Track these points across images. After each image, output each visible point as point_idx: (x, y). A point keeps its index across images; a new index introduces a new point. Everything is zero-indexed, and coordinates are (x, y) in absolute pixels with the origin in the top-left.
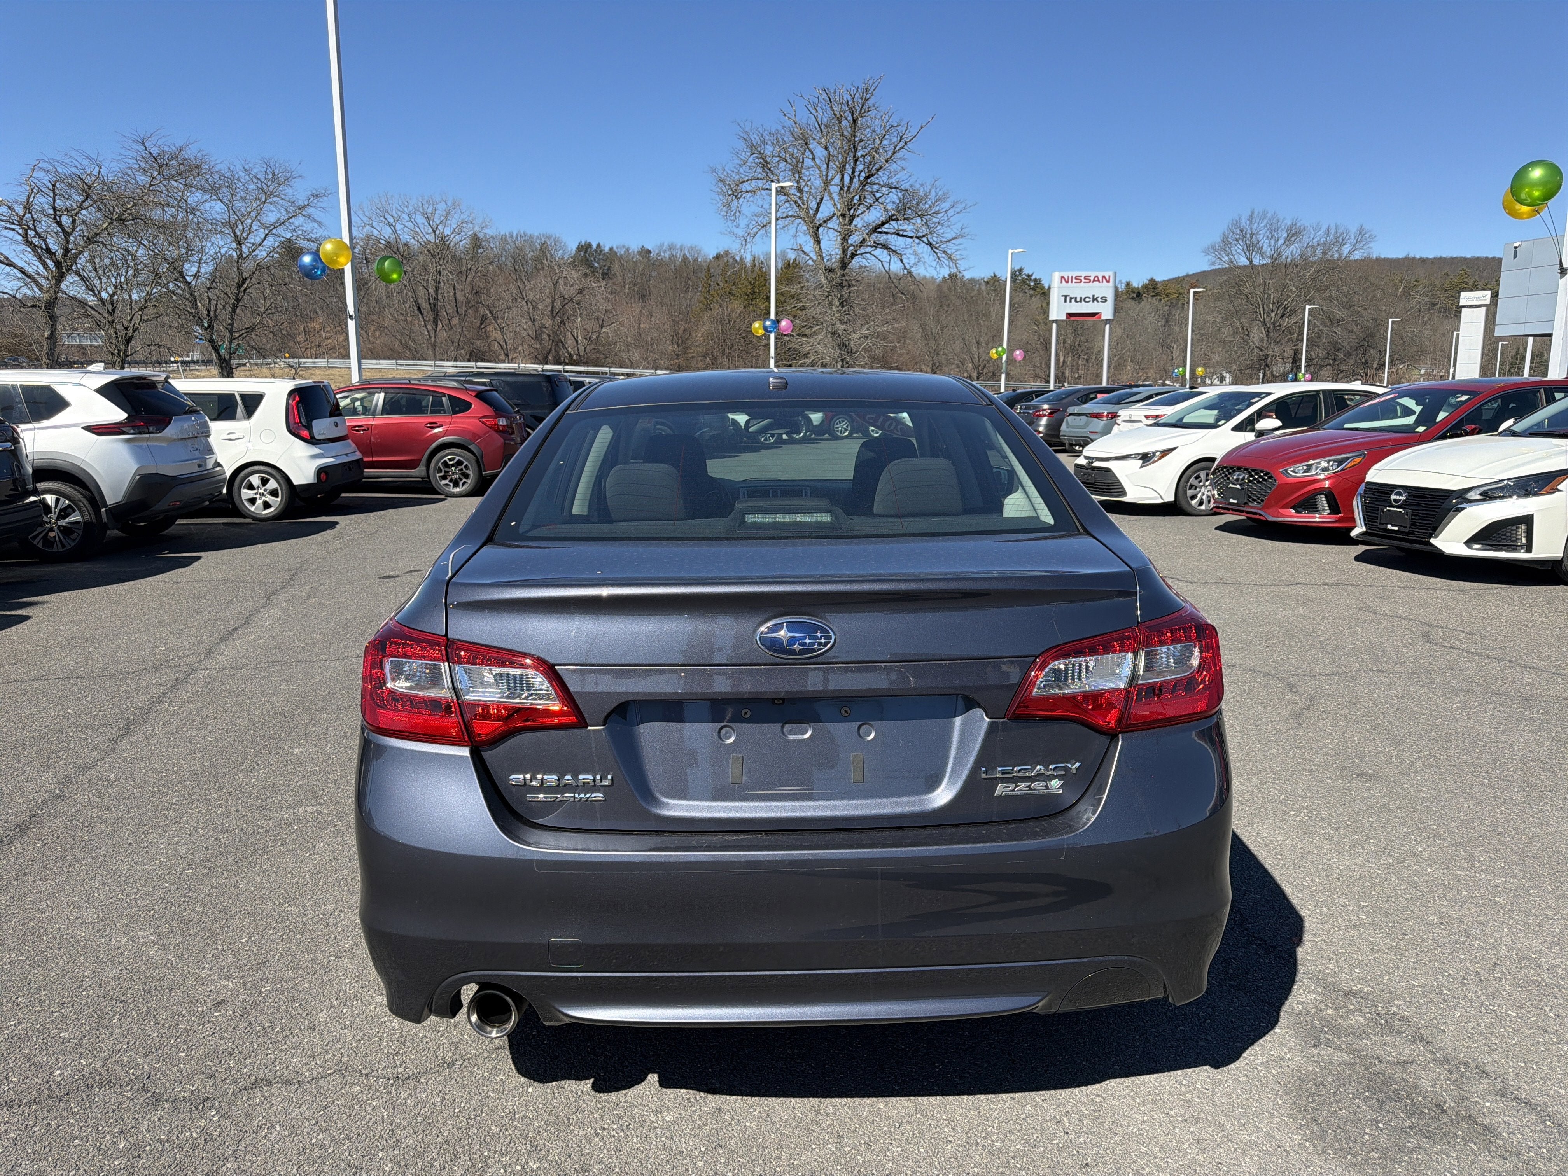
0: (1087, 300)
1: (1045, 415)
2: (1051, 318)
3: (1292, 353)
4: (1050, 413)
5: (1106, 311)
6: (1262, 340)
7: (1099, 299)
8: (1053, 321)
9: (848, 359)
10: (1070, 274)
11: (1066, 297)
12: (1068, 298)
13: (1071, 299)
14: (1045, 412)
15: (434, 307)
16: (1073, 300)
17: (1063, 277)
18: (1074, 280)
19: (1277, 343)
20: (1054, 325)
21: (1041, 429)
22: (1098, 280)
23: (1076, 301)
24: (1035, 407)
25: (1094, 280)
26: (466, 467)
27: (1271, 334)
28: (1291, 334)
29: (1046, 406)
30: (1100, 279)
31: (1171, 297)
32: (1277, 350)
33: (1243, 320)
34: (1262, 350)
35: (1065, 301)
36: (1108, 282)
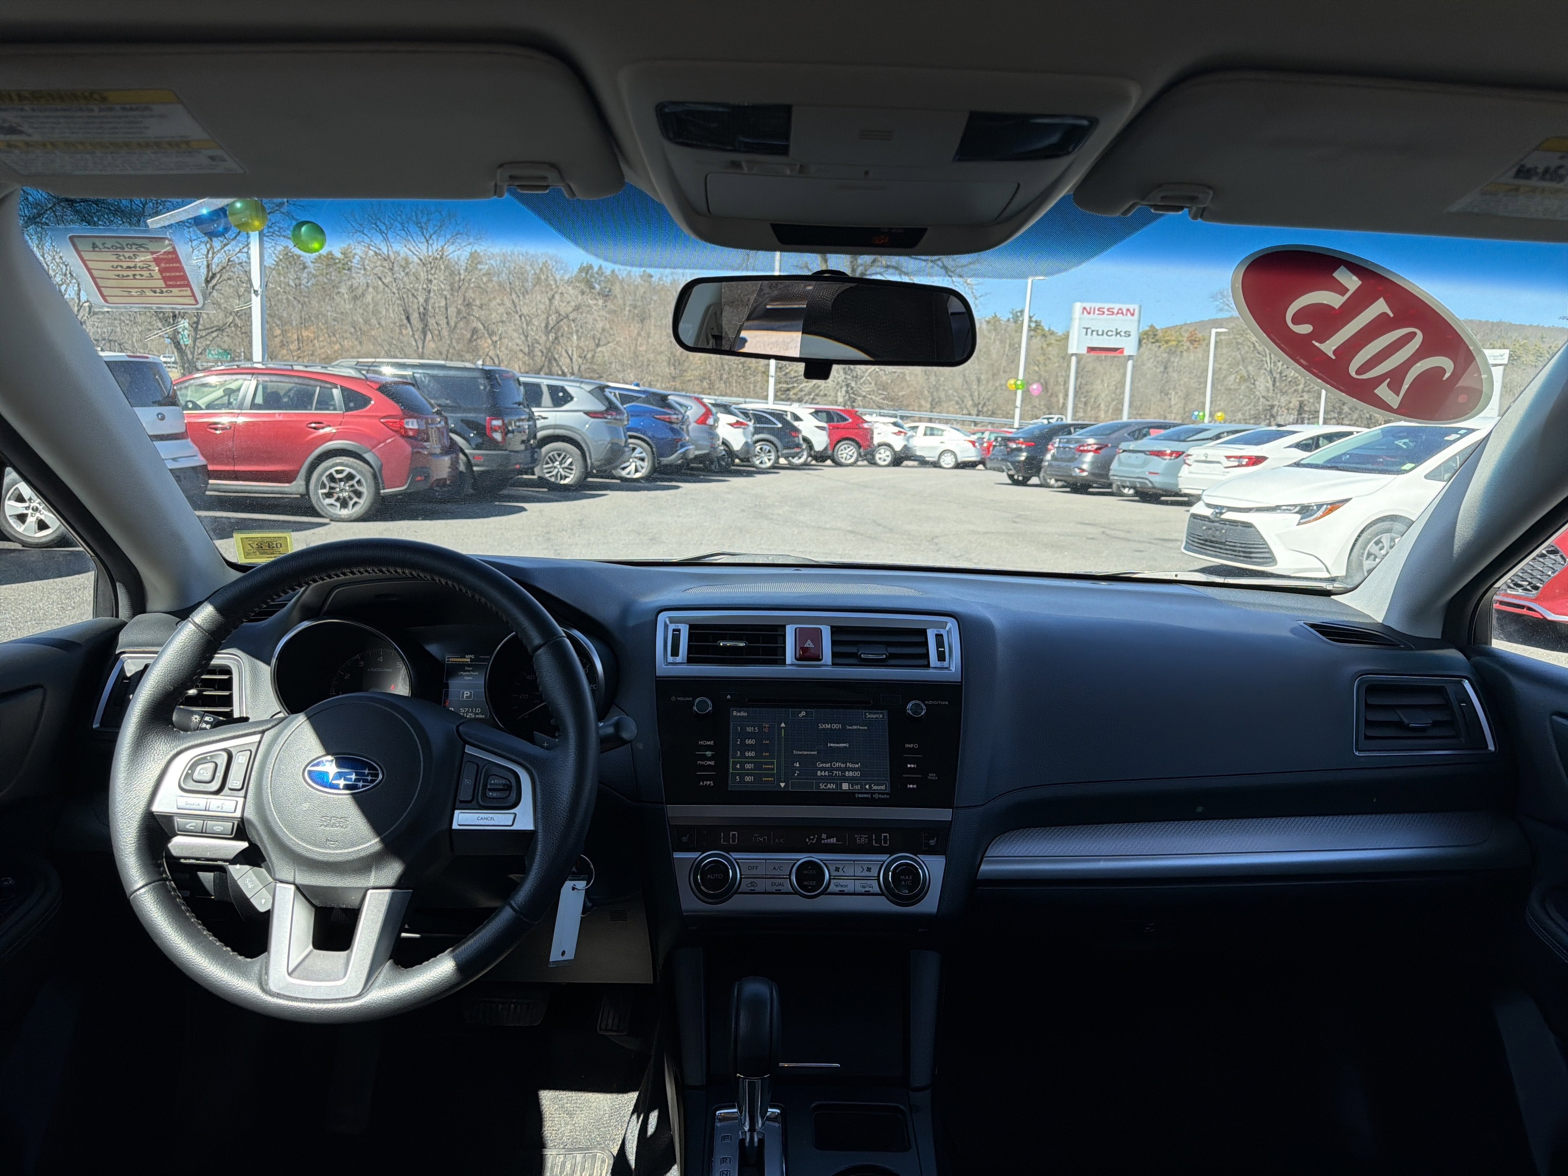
0: (1110, 333)
1: (1090, 451)
2: (1070, 351)
3: (1297, 404)
4: (1097, 449)
5: (1130, 347)
7: (1122, 334)
8: (1072, 355)
10: (1093, 305)
11: (1087, 329)
12: (1089, 331)
13: (1093, 331)
14: (1089, 448)
15: (423, 317)
16: (1095, 333)
17: (1085, 308)
18: (1097, 312)
20: (1074, 359)
21: (1085, 466)
22: (1122, 313)
23: (1098, 334)
24: (1077, 441)
25: (1118, 313)
26: (359, 482)
27: (1278, 384)
28: (1297, 385)
29: (1091, 441)
30: (1125, 312)
32: (1283, 400)
33: (1250, 368)
34: (1267, 400)
35: (1086, 334)
36: (1133, 316)
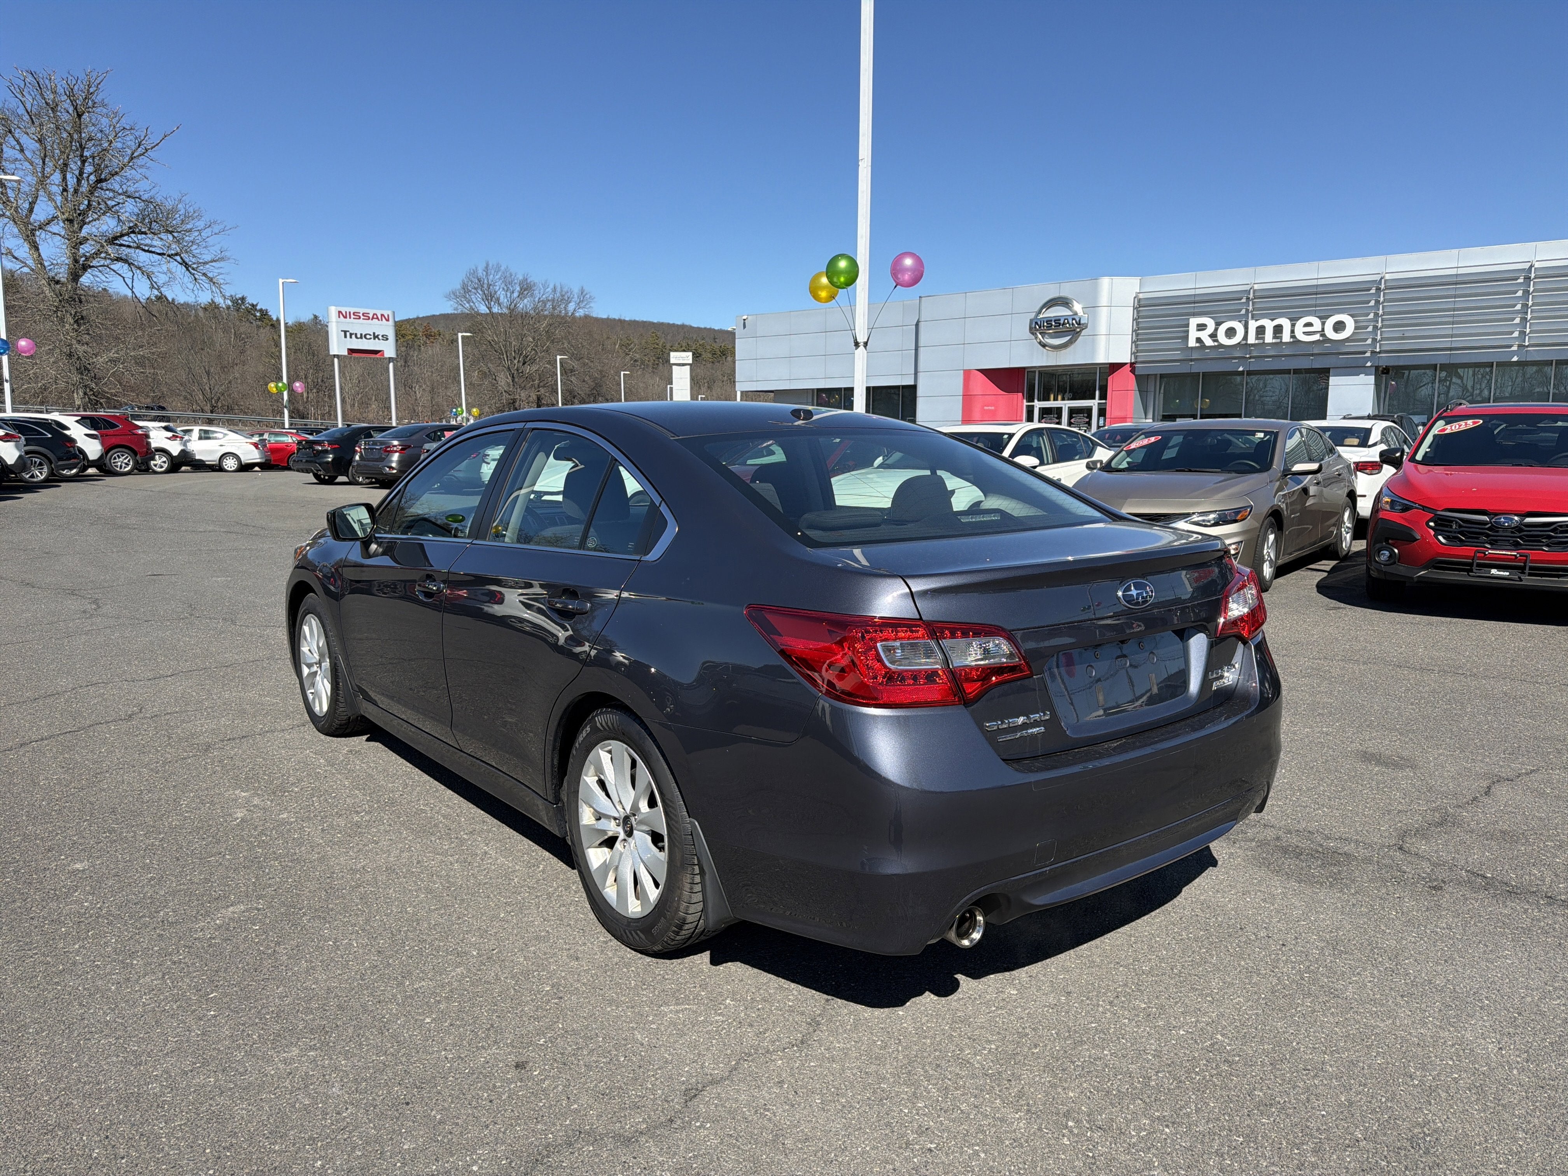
0: (368, 337)
1: (396, 452)
2: (332, 353)
3: (535, 397)
4: (402, 449)
5: (389, 349)
6: (509, 385)
7: (380, 337)
8: (334, 356)
9: (93, 385)
10: (348, 309)
11: (345, 332)
12: (348, 334)
13: (351, 335)
14: (395, 449)
16: (353, 336)
17: (340, 312)
18: (352, 316)
19: (524, 388)
20: (336, 360)
21: (394, 465)
22: (377, 318)
23: (356, 337)
24: (382, 443)
25: (373, 318)
27: (516, 380)
28: (533, 381)
29: (396, 443)
30: (380, 317)
31: (407, 338)
32: (523, 394)
33: (490, 365)
34: (510, 395)
35: (345, 337)
36: (388, 320)
